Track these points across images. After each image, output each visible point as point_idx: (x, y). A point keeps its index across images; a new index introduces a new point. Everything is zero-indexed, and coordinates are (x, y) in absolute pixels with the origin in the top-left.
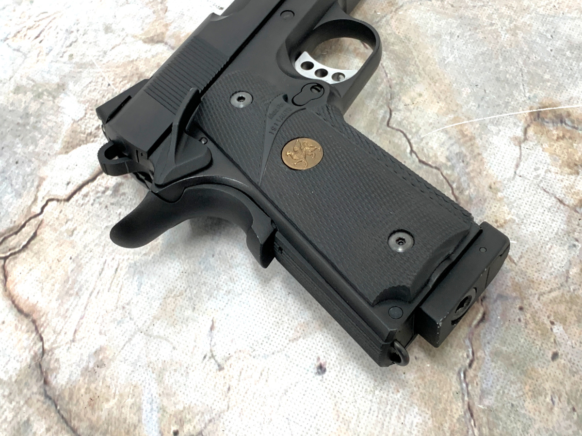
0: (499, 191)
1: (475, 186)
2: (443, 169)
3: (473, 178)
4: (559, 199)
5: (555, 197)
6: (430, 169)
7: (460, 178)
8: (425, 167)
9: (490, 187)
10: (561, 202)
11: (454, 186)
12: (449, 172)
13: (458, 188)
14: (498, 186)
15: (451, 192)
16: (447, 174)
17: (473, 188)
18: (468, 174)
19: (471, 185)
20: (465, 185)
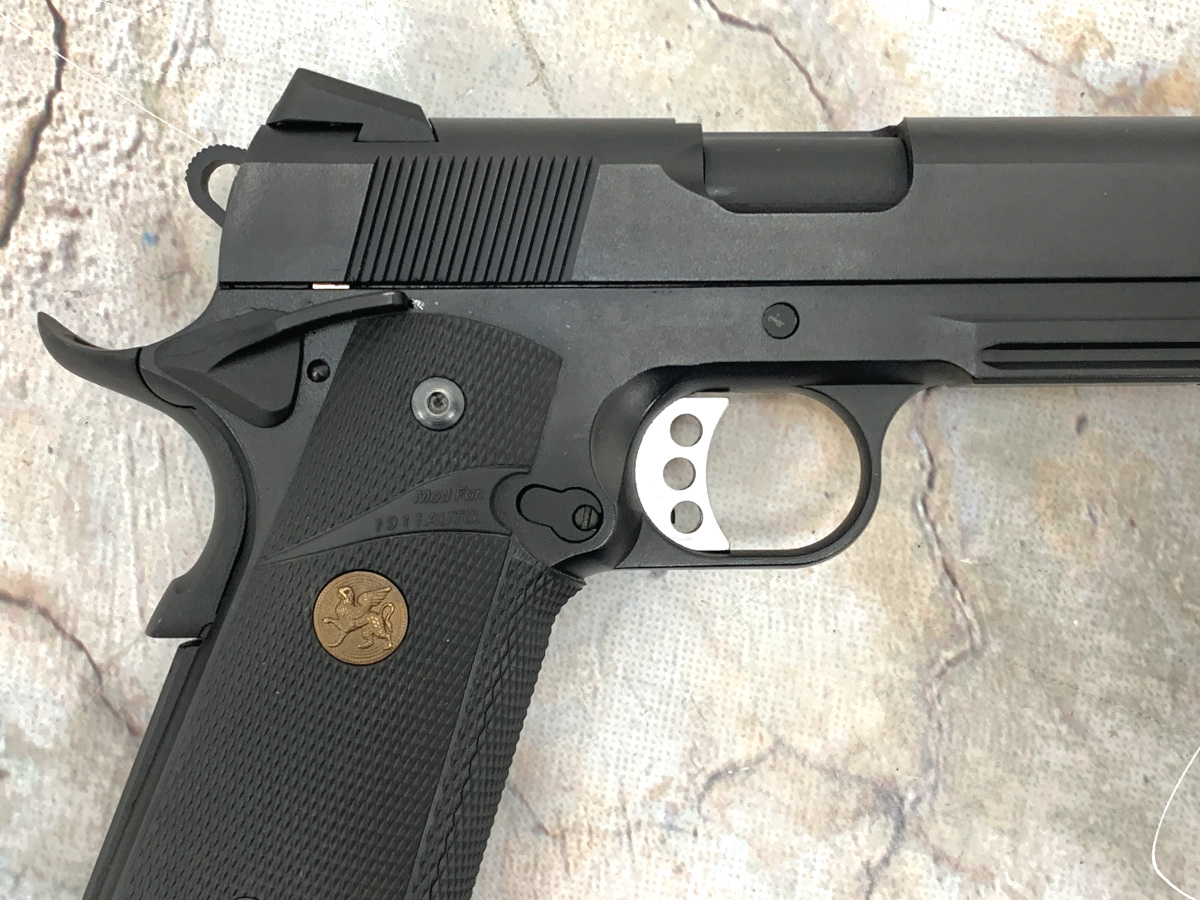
0: (908, 60)
1: (854, 58)
2: (776, 28)
3: (845, 38)
4: (1032, 53)
5: (1025, 49)
6: (749, 33)
7: (819, 44)
8: (736, 31)
9: (887, 55)
10: (1037, 57)
11: (811, 68)
12: (792, 34)
13: (820, 75)
14: (902, 45)
15: (807, 85)
16: (789, 41)
17: (852, 66)
18: (833, 29)
19: (845, 57)
20: (832, 63)
